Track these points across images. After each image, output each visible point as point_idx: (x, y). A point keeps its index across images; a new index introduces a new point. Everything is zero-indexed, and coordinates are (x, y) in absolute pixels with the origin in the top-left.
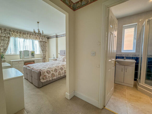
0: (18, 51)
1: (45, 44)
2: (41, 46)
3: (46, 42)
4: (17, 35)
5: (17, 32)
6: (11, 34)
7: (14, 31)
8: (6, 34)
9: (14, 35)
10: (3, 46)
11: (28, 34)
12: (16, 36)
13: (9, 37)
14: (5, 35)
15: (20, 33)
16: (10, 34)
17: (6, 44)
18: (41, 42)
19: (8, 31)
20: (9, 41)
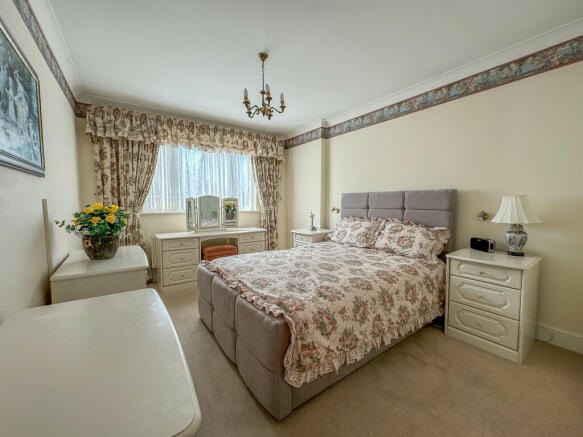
0: (182, 200)
1: (274, 169)
2: (261, 179)
3: (278, 162)
4: (180, 134)
5: (181, 124)
6: (161, 134)
7: (170, 123)
8: (146, 135)
9: (169, 137)
10: (136, 180)
11: (216, 130)
12: (176, 141)
13: (154, 147)
14: (141, 138)
15: (191, 127)
16: (156, 133)
17: (144, 174)
18: (259, 160)
19: (153, 123)
20: (153, 160)
